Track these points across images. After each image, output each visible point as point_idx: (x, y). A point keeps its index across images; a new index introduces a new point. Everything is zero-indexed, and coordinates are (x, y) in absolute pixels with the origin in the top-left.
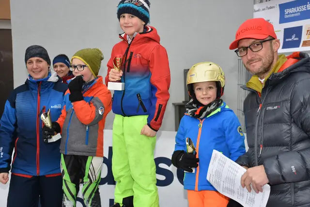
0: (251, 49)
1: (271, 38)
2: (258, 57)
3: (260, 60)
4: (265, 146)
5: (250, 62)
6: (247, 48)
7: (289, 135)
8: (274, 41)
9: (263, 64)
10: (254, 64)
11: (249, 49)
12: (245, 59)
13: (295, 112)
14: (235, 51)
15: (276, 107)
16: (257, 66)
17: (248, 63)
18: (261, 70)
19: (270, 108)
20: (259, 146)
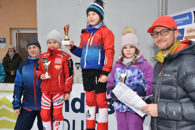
0: (161, 34)
1: (174, 29)
2: (164, 39)
4: (161, 98)
5: (159, 41)
6: (158, 33)
7: (176, 94)
8: (176, 31)
9: (167, 44)
10: (162, 43)
11: (159, 33)
12: (156, 40)
13: (180, 80)
14: (151, 34)
15: (169, 75)
16: (163, 45)
17: (157, 42)
18: (166, 47)
19: (166, 75)
20: (157, 97)
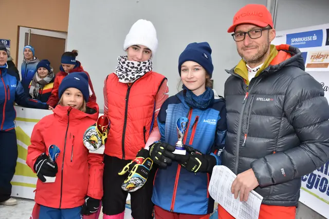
0: (250, 36)
1: (269, 27)
2: (254, 44)
3: (257, 47)
5: (246, 48)
6: (245, 33)
8: (271, 30)
9: (259, 52)
10: (250, 51)
11: (247, 35)
12: (241, 44)
14: (232, 35)
15: (268, 100)
16: (252, 54)
17: (242, 48)
18: (256, 58)
19: (261, 99)
